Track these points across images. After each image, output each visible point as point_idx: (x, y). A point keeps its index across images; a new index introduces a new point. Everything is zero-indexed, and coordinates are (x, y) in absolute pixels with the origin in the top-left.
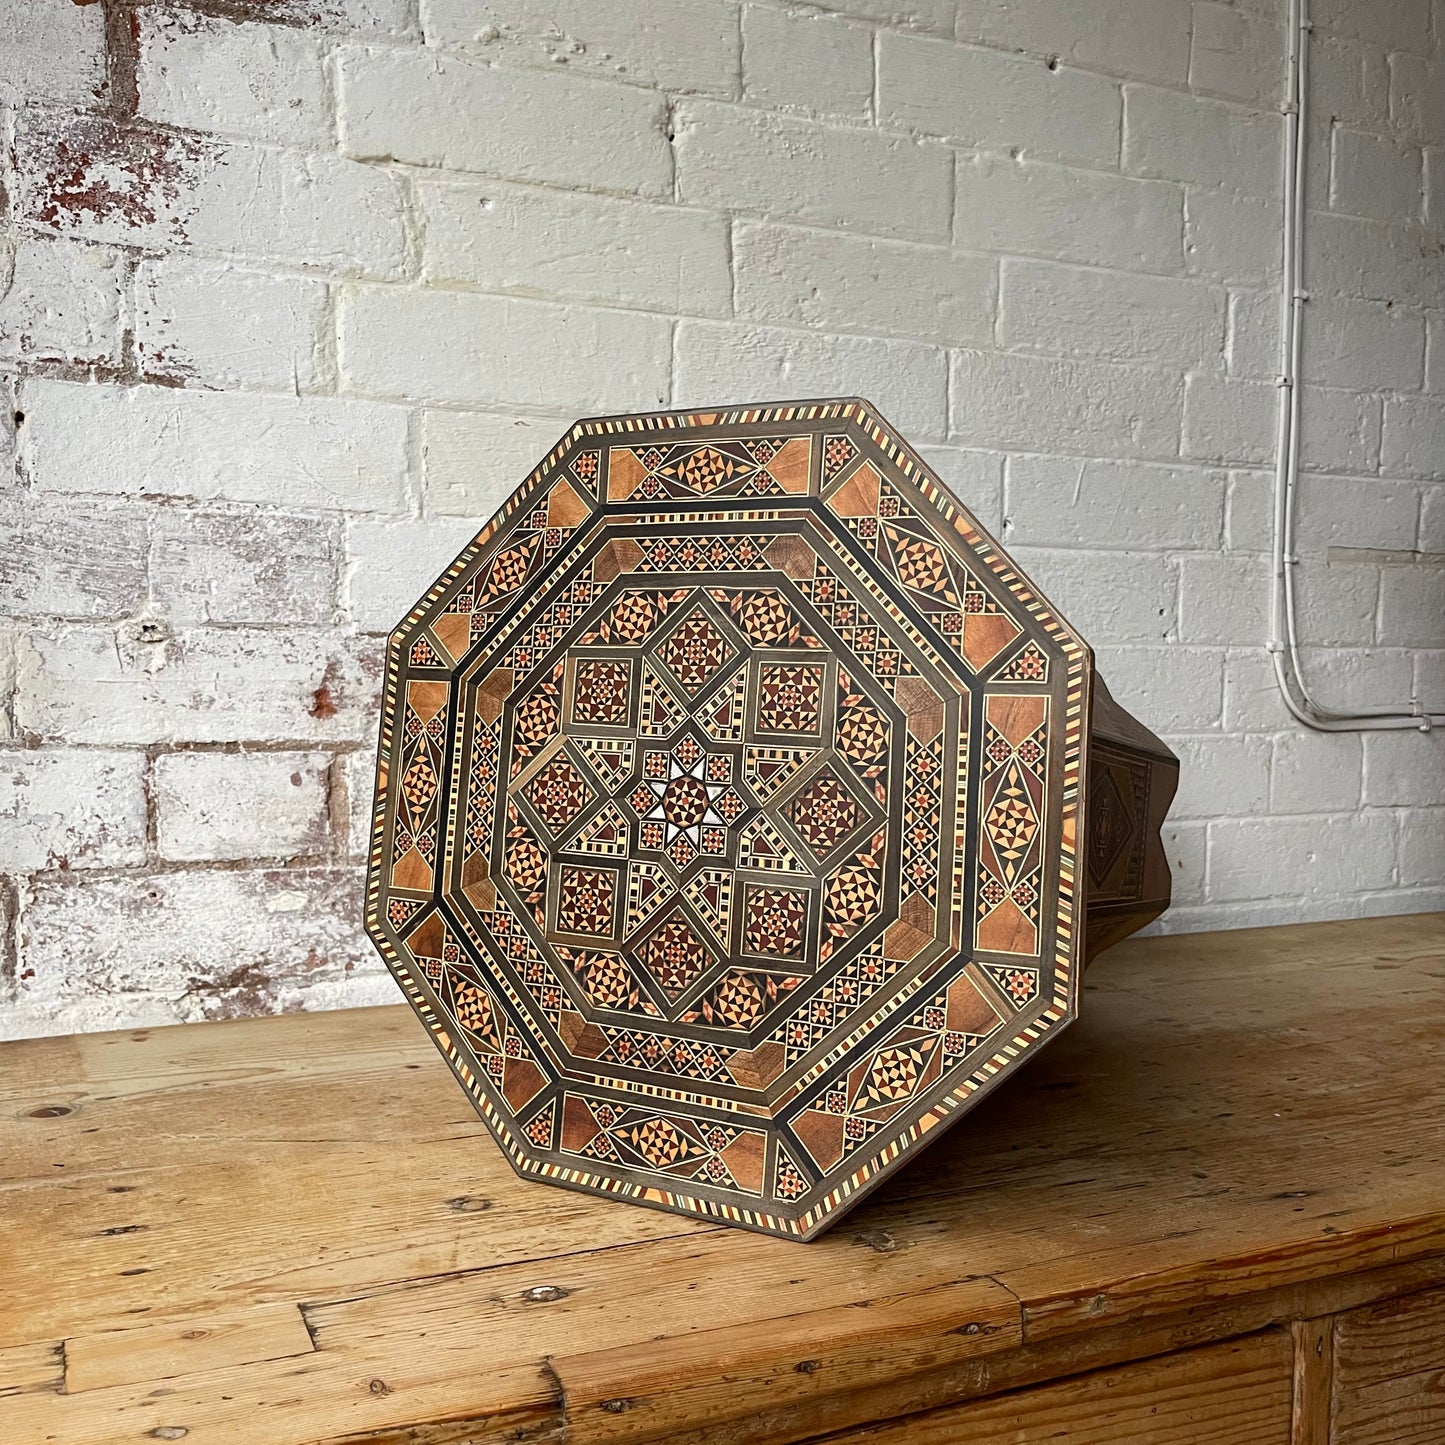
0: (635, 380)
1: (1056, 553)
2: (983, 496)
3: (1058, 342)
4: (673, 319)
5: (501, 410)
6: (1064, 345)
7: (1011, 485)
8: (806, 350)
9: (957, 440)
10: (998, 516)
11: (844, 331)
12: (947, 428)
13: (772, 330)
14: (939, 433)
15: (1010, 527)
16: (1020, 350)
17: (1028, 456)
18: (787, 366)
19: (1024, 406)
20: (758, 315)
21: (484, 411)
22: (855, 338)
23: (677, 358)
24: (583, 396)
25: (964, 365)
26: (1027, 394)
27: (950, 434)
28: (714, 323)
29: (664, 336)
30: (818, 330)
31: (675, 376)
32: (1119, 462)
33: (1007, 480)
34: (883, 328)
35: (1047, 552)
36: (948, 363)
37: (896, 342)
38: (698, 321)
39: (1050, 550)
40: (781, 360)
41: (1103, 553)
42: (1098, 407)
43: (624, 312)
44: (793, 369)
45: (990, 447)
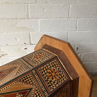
0: (23, 13)
1: (84, 31)
2: (74, 25)
3: (87, 2)
4: (28, 4)
5: (5, 19)
6: (88, 2)
7: (78, 23)
8: (48, 7)
9: (70, 18)
10: (76, 27)
11: (54, 4)
12: (69, 16)
13: (43, 5)
14: (68, 17)
15: (77, 28)
16: (81, 4)
17: (81, 19)
18: (45, 9)
19: (81, 12)
20: (40, 3)
21: (3, 19)
22: (55, 5)
23: (29, 10)
24: (16, 17)
25: (72, 7)
26: (81, 10)
27: (69, 17)
28: (34, 4)
29: (27, 7)
30: (50, 4)
31: (29, 12)
32: (95, 19)
33: (77, 22)
34: (60, 3)
35: (82, 31)
36: (69, 7)
37: (61, 4)
38: (32, 4)
39: (83, 31)
40: (44, 9)
41: (91, 31)
42: (93, 11)
43: (21, 4)
44: (46, 10)
45: (75, 18)
